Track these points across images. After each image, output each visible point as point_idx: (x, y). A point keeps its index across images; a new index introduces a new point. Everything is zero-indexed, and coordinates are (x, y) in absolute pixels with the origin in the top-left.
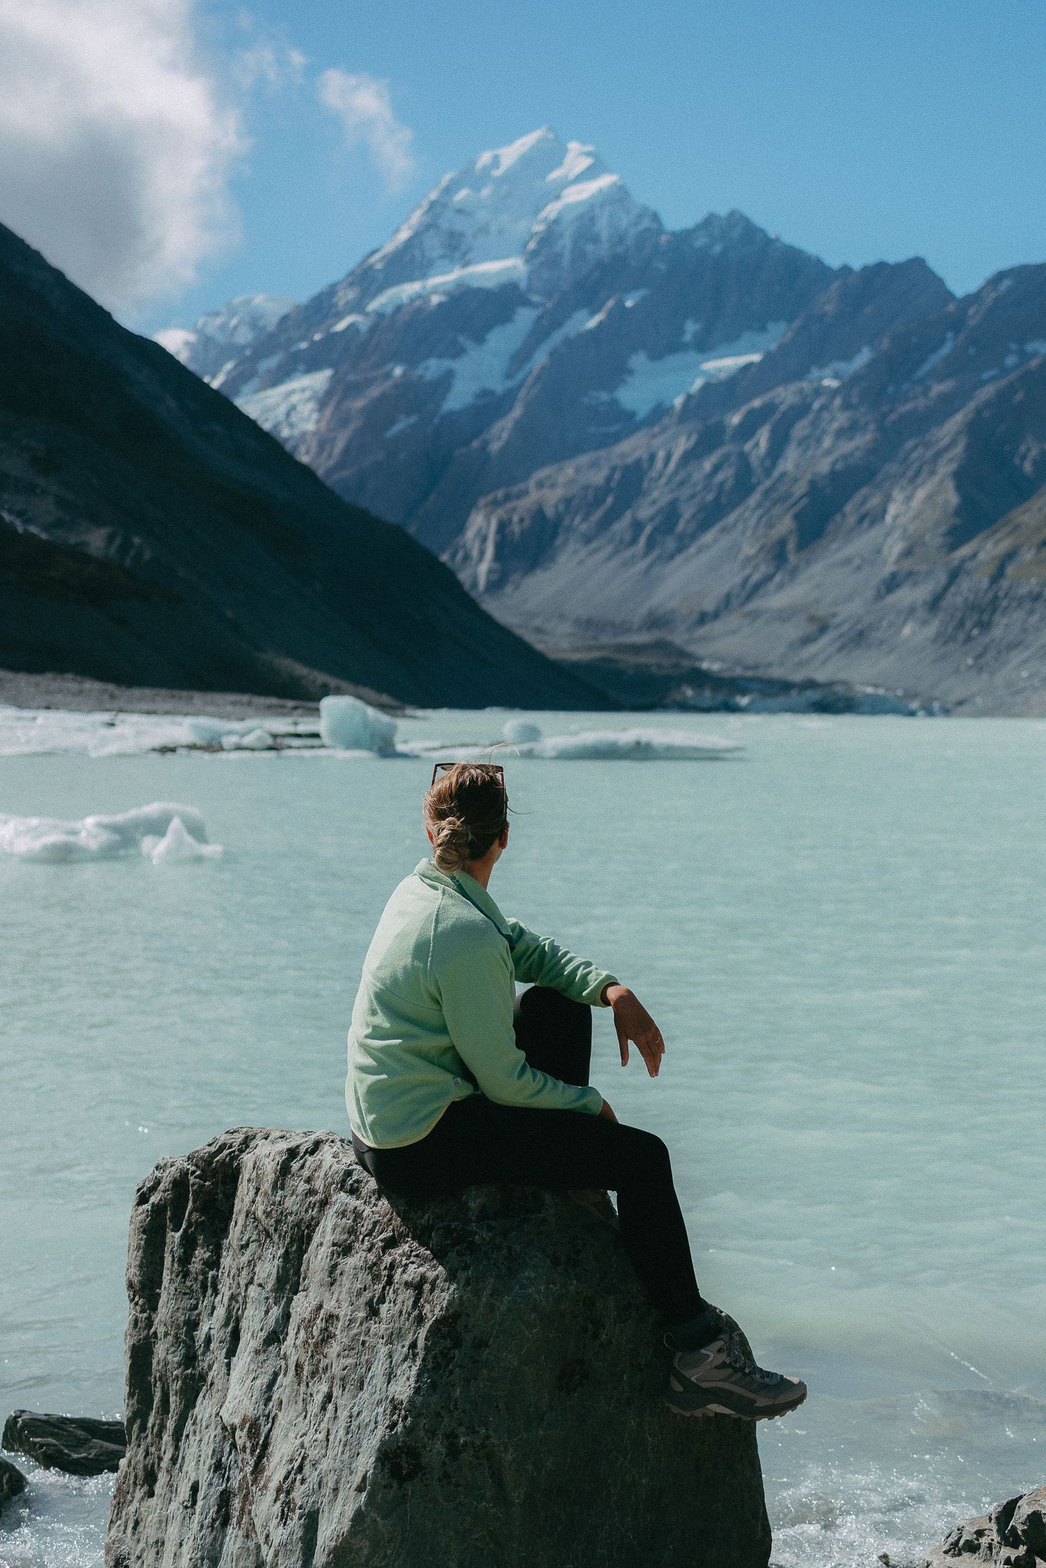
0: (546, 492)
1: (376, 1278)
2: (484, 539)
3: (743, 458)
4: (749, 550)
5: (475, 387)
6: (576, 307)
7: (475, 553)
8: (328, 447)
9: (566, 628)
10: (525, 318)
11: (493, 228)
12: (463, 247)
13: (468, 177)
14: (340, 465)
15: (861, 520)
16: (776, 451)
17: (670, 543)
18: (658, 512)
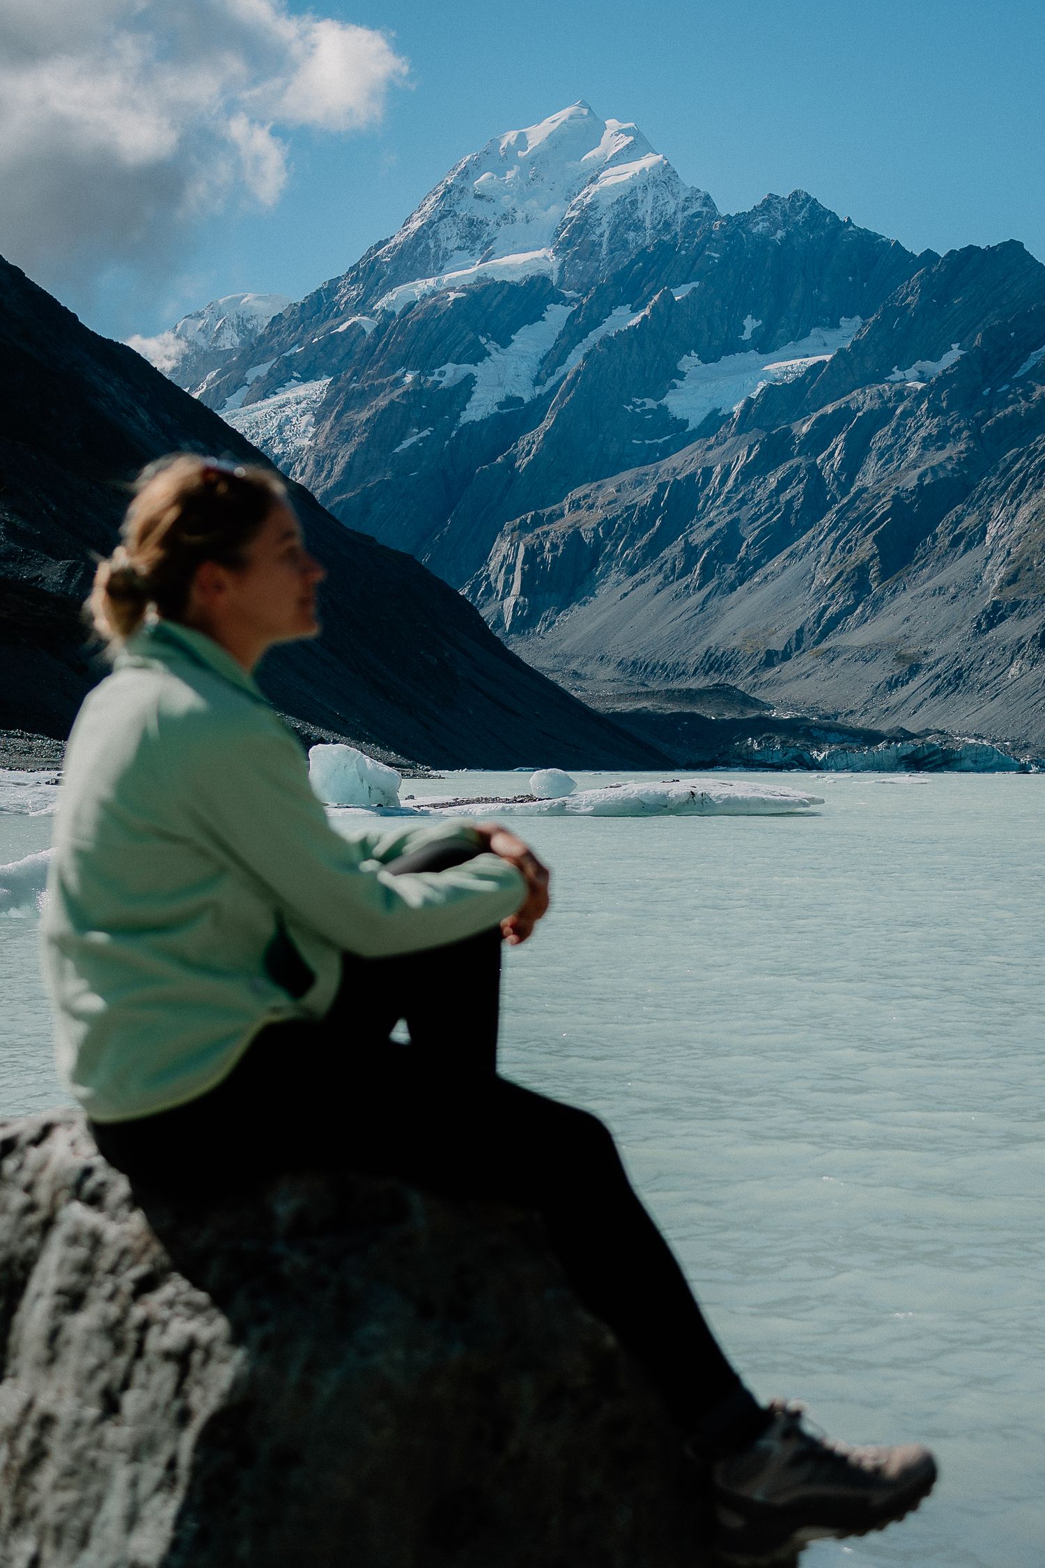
0: (583, 513)
1: (119, 1347)
2: (511, 569)
3: (814, 471)
4: (823, 578)
5: (499, 396)
6: (616, 303)
7: (500, 586)
8: (327, 466)
9: (607, 672)
10: (557, 316)
11: (520, 215)
12: (485, 238)
13: (490, 158)
14: (339, 487)
15: (955, 543)
16: (852, 465)
17: (730, 572)
18: (714, 537)
